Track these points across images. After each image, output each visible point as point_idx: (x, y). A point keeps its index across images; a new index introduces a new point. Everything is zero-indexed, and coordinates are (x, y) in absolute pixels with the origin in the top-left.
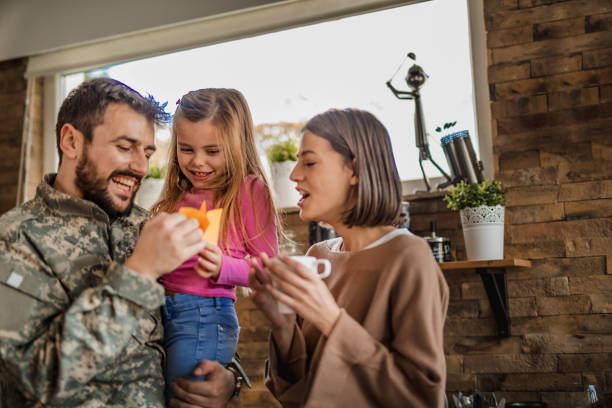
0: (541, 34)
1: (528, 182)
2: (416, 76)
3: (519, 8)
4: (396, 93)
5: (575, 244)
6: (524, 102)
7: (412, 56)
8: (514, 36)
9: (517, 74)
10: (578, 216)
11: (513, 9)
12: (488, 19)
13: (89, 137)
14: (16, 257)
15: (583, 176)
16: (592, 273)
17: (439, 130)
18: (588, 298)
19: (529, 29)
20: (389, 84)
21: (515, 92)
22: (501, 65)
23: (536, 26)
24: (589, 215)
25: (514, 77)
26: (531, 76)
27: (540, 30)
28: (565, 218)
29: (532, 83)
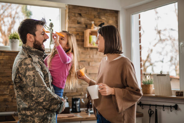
3: (75, 16)
5: (82, 67)
7: (50, 20)
8: (73, 22)
10: (82, 61)
12: (69, 17)
13: (35, 35)
15: (84, 53)
19: (76, 21)
22: (70, 27)
23: (78, 21)
24: (85, 61)
25: (73, 30)
26: (76, 31)
27: (79, 22)
28: (80, 61)
29: (76, 33)
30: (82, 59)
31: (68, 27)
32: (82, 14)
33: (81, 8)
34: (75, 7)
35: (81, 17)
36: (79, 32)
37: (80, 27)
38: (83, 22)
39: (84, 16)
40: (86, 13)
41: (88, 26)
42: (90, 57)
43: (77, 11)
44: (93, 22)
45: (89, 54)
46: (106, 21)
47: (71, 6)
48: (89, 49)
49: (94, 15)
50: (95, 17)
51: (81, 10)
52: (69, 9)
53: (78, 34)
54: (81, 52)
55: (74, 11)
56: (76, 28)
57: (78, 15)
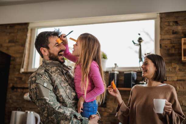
0: (174, 33)
1: (168, 70)
2: (140, 40)
3: (169, 25)
4: (134, 43)
5: (179, 87)
6: (169, 50)
7: (139, 34)
8: (167, 32)
9: (167, 42)
10: (181, 80)
11: (167, 26)
12: (161, 27)
13: (48, 48)
15: (183, 70)
16: (183, 95)
17: (145, 54)
18: (182, 102)
19: (171, 31)
20: (133, 41)
21: (166, 47)
22: (163, 39)
23: (173, 31)
24: (184, 80)
25: (167, 43)
26: (171, 43)
27: (174, 32)
28: (177, 81)
29: (171, 45)
30: (179, 78)
31: (161, 40)
32: (178, 22)
34: (169, 14)
35: (177, 25)
36: (176, 44)
37: (176, 38)
38: (181, 31)
39: (181, 23)
40: (184, 20)
43: (172, 19)
47: (163, 15)
51: (177, 17)
52: (161, 18)
53: (173, 47)
54: (177, 68)
55: (167, 20)
56: (171, 39)
57: (173, 23)
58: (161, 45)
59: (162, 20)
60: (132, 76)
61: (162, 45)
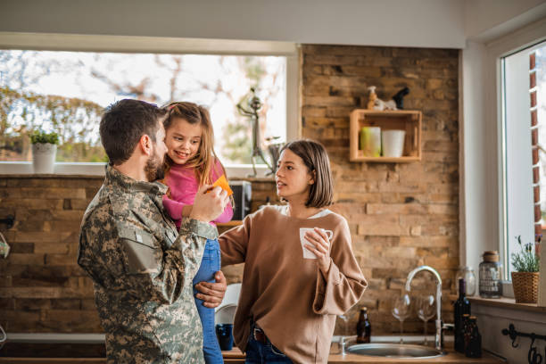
0: (334, 93)
2: (256, 104)
3: (323, 74)
6: (321, 131)
7: (253, 90)
8: (318, 90)
10: (346, 201)
11: (319, 74)
14: (131, 224)
15: (350, 178)
17: (268, 139)
19: (327, 88)
20: (238, 105)
21: (316, 124)
22: (310, 106)
23: (331, 88)
24: (352, 201)
25: (317, 115)
26: (327, 116)
27: (334, 89)
28: (338, 202)
29: (327, 121)
30: (344, 196)
31: (304, 107)
32: (343, 68)
33: (340, 52)
34: (322, 49)
35: (340, 76)
36: (336, 118)
37: (337, 105)
38: (348, 90)
39: (349, 71)
40: (356, 64)
41: (362, 100)
42: (367, 188)
43: (330, 60)
44: (373, 89)
45: (365, 181)
46: (418, 83)
47: (310, 48)
48: (365, 168)
49: (381, 68)
50: (384, 73)
51: (340, 57)
52: (305, 56)
53: (331, 124)
54: (339, 175)
55: (319, 60)
56: (325, 107)
57: (333, 70)
58: (303, 119)
59: (308, 60)
60: (243, 193)
61: (307, 119)
